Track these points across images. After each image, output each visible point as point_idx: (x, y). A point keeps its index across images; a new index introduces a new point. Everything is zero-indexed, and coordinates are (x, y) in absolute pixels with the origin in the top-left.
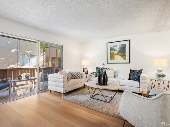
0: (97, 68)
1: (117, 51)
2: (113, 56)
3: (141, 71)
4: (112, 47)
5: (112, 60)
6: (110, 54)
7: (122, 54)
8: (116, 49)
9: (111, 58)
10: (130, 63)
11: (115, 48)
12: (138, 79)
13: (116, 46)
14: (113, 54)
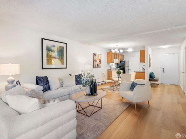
1: (56, 53)
2: (51, 60)
4: (49, 46)
5: (49, 64)
6: (47, 56)
7: (60, 58)
8: (54, 51)
9: (48, 61)
10: (67, 68)
11: (53, 49)
13: (54, 46)
14: (51, 56)
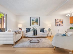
0: (27, 28)
1: (35, 21)
3: (44, 28)
5: (32, 25)
12: (44, 32)
13: (34, 19)
